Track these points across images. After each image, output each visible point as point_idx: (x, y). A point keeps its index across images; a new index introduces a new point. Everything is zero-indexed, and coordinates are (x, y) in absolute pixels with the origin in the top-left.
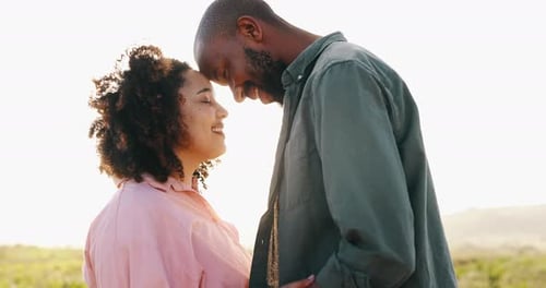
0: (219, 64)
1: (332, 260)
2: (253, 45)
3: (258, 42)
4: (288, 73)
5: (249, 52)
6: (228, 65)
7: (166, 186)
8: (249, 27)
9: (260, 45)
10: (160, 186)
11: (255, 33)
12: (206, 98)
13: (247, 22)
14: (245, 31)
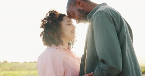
0: (71, 14)
1: (97, 67)
2: (80, 8)
3: (82, 7)
4: (89, 15)
5: (79, 10)
6: (74, 14)
7: (58, 48)
8: (79, 3)
9: (82, 8)
10: (56, 47)
11: (81, 5)
12: (69, 23)
13: (78, 2)
14: (78, 4)
